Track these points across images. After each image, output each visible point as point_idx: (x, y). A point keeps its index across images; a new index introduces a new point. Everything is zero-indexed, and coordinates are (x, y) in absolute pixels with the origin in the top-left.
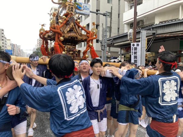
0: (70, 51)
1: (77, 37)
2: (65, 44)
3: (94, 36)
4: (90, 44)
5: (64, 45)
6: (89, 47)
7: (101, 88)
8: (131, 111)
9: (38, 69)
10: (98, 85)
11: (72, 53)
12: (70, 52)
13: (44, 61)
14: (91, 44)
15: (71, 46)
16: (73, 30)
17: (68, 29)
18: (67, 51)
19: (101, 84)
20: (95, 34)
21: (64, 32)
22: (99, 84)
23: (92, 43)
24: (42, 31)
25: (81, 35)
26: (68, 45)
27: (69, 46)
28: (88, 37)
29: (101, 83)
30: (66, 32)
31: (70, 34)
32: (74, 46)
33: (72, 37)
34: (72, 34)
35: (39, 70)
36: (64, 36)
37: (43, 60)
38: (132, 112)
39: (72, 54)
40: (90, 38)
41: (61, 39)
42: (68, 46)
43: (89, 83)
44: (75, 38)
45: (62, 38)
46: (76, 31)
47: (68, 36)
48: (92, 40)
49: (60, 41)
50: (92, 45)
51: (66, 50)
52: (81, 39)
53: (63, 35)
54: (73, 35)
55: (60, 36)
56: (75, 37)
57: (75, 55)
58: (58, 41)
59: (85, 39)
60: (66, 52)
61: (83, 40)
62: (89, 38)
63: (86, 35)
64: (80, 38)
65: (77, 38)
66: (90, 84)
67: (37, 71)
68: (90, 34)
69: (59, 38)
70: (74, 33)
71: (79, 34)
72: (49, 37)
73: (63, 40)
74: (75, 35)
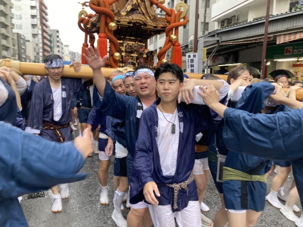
0: (132, 52)
1: (146, 23)
2: (124, 39)
3: (182, 20)
4: (172, 36)
5: (121, 42)
6: (170, 44)
7: (180, 132)
8: (252, 182)
9: (64, 87)
10: (174, 125)
11: (136, 55)
12: (132, 55)
13: (75, 70)
15: (135, 42)
16: (138, 10)
17: (129, 8)
18: (126, 52)
19: (182, 124)
20: (182, 16)
21: (118, 14)
22: (177, 123)
23: (176, 34)
24: (83, 16)
25: (155, 19)
26: (130, 40)
27: (131, 43)
28: (169, 22)
29: (181, 120)
30: (123, 13)
31: (130, 17)
32: (140, 41)
33: (136, 22)
34: (136, 17)
35: (68, 88)
36: (119, 22)
37: (74, 68)
38: (254, 184)
39: (137, 58)
40: (173, 24)
41: (112, 27)
42: (129, 42)
43: (155, 120)
44: (141, 25)
45: (113, 24)
46: (144, 11)
47: (128, 20)
48: (177, 28)
49: (110, 31)
50: (177, 39)
51: (123, 49)
52: (155, 27)
53: (116, 19)
54: (138, 18)
55: (109, 20)
56: (141, 22)
57: (142, 60)
58: (107, 31)
59: (162, 28)
60: (124, 54)
61: (159, 28)
62: (170, 24)
63: (165, 19)
64: (151, 24)
65: (145, 25)
66: (157, 122)
67: (63, 90)
68: (173, 16)
69: (107, 24)
70: (139, 15)
71: (150, 17)
72: (93, 25)
73: (116, 28)
74: (141, 19)
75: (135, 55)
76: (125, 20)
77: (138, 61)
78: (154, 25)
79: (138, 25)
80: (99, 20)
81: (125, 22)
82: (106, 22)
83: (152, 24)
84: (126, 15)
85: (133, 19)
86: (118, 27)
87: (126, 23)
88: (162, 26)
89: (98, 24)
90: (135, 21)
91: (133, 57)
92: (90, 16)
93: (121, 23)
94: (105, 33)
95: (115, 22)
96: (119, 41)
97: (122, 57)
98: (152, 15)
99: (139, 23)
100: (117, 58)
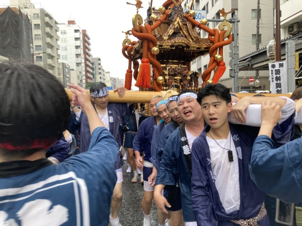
0: (175, 75)
1: (189, 45)
2: (167, 63)
3: (226, 39)
4: (216, 56)
5: (164, 65)
6: (215, 64)
7: (239, 159)
11: (180, 78)
14: (219, 57)
15: (178, 64)
16: (180, 33)
17: (171, 31)
18: (169, 75)
19: (239, 149)
20: (226, 34)
21: (161, 38)
22: (233, 149)
23: (221, 53)
24: (127, 44)
25: (198, 40)
26: (173, 63)
27: (174, 66)
28: (212, 42)
30: (166, 38)
31: (173, 41)
32: (184, 64)
33: (179, 45)
34: (179, 40)
36: (162, 46)
39: (181, 81)
40: (217, 44)
41: (154, 51)
42: (172, 66)
44: (184, 47)
45: (155, 49)
46: (186, 34)
47: (170, 44)
48: (221, 47)
49: (153, 55)
50: (222, 58)
51: (167, 73)
53: (158, 43)
55: (151, 45)
56: (184, 45)
57: (186, 83)
58: (150, 56)
59: (205, 48)
60: (167, 77)
61: (202, 49)
62: (213, 44)
63: (208, 39)
65: (188, 47)
68: (217, 35)
69: (149, 49)
70: (182, 38)
71: (192, 39)
72: (137, 51)
73: (158, 52)
74: (183, 41)
75: (178, 78)
76: (167, 44)
77: (182, 83)
78: (197, 47)
79: (181, 47)
80: (141, 46)
81: (168, 45)
82: (148, 47)
83: (195, 45)
84: (168, 39)
85: (175, 42)
86: (160, 51)
87: (169, 47)
88: (205, 46)
89: (141, 50)
90: (177, 44)
91: (176, 79)
92: (134, 44)
93: (164, 47)
94: (148, 58)
95: (158, 46)
96: (162, 65)
97: (165, 80)
98: (195, 37)
99: (182, 45)
100: (161, 82)
